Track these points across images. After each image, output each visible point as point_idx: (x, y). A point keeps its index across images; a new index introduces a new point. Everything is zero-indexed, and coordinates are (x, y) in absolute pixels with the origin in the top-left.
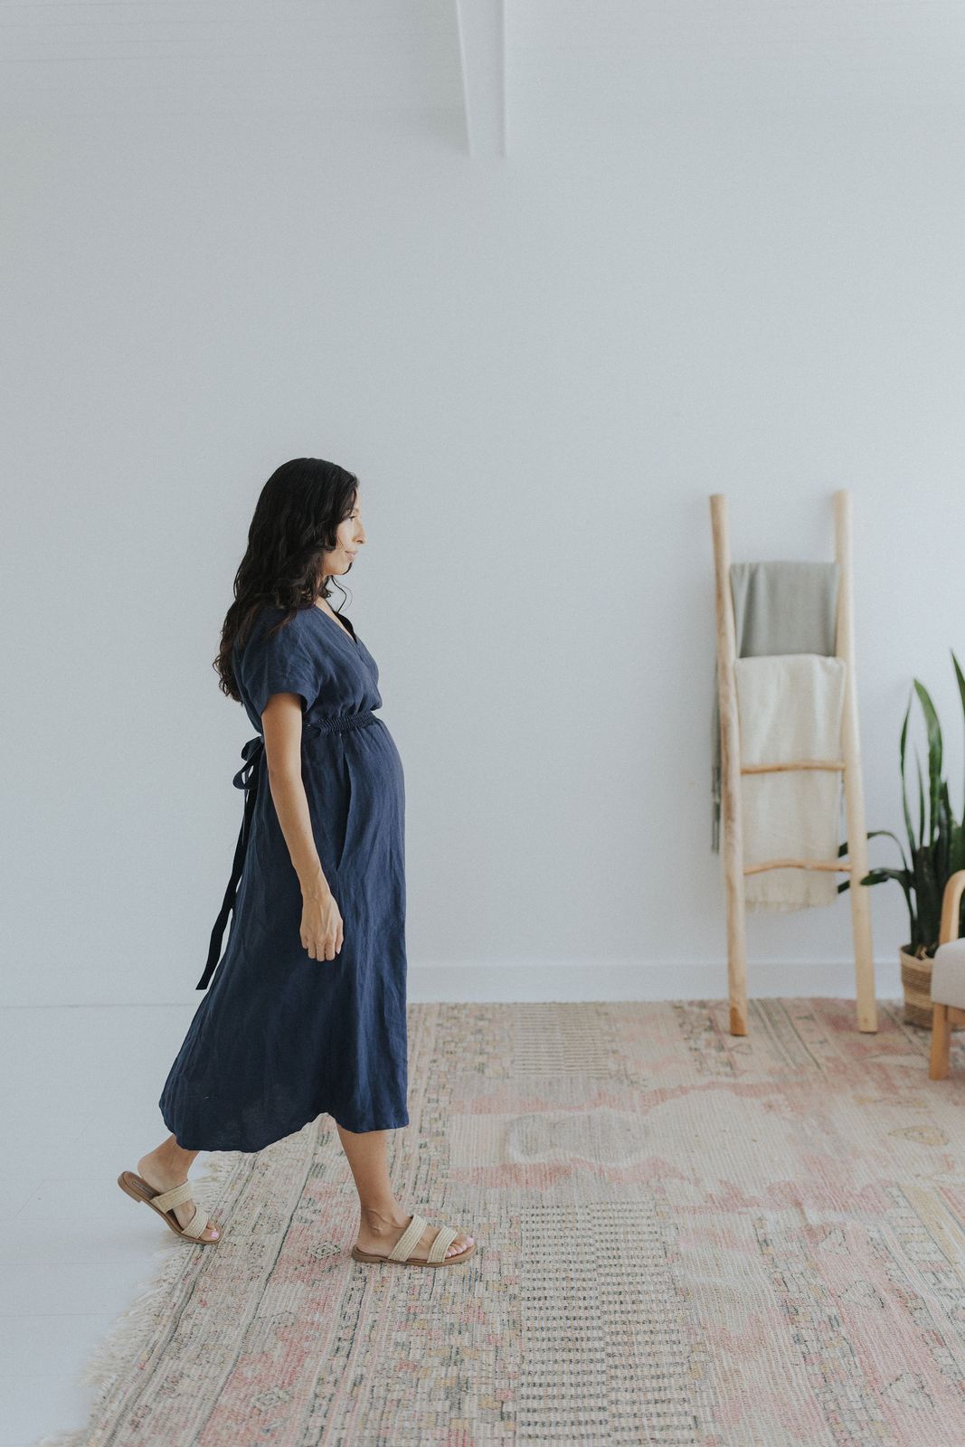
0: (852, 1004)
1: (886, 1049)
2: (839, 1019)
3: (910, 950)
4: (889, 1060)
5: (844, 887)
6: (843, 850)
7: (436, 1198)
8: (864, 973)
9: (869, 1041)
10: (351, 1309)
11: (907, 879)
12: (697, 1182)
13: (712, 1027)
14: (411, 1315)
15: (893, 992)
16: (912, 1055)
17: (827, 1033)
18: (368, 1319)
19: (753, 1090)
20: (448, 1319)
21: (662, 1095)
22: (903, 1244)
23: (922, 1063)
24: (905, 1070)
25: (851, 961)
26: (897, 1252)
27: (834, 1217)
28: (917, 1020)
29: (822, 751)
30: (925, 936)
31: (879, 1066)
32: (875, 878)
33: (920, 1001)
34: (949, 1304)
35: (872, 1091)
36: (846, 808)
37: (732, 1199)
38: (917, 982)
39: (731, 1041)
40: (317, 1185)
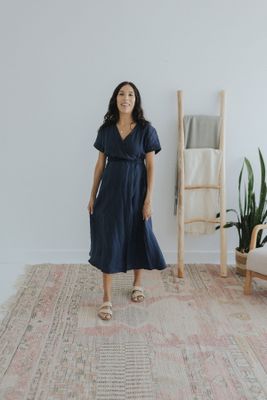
0: (219, 266)
1: (229, 283)
2: (214, 271)
3: (239, 249)
4: (230, 287)
5: (218, 228)
6: (218, 216)
7: (71, 339)
8: (223, 256)
9: (224, 280)
10: (34, 387)
11: (239, 226)
12: (163, 334)
13: (172, 274)
14: (56, 389)
15: (232, 262)
16: (238, 285)
17: (210, 277)
18: (40, 390)
19: (184, 298)
20: (69, 391)
21: (153, 299)
22: (235, 360)
23: (241, 288)
24: (235, 291)
25: (219, 251)
26: (233, 363)
27: (210, 349)
28: (241, 273)
29: (213, 181)
30: (244, 245)
31: (227, 290)
32: (228, 225)
33: (241, 267)
34: (250, 385)
35: (225, 300)
36: (220, 202)
37: (175, 341)
38: (241, 260)
39: (178, 280)
40: (29, 334)
